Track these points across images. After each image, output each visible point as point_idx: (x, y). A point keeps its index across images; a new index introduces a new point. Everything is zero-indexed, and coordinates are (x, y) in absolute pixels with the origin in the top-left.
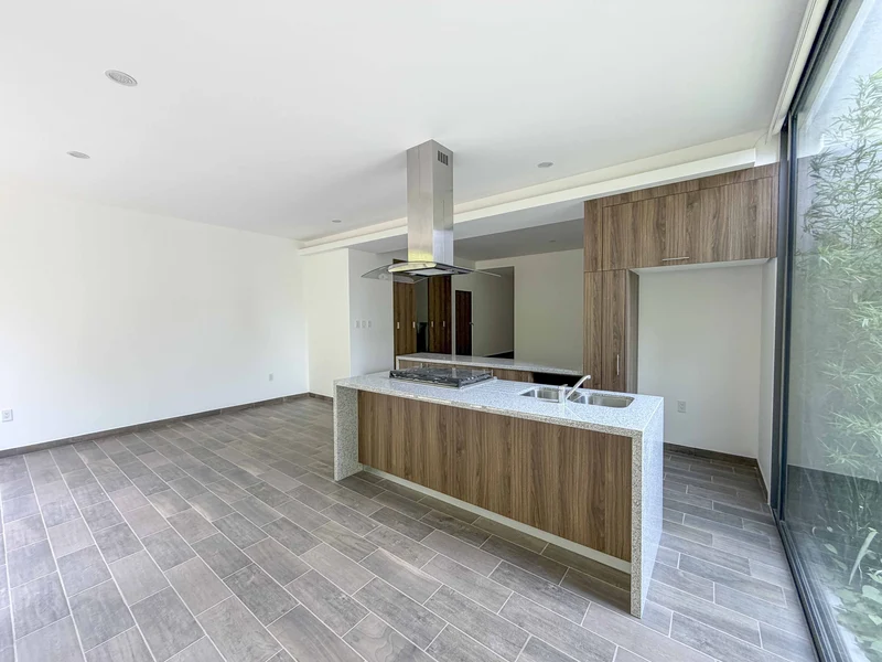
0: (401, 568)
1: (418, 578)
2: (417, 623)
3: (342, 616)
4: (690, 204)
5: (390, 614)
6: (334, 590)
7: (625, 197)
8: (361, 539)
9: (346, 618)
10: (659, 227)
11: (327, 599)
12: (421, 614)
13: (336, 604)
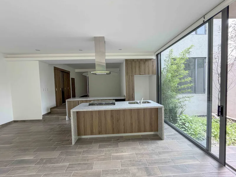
0: (123, 155)
1: (129, 155)
2: (140, 163)
3: (125, 174)
4: (144, 64)
5: (134, 165)
6: (115, 170)
7: (133, 60)
8: (104, 155)
9: (126, 173)
10: (139, 67)
11: (116, 173)
12: (139, 161)
13: (119, 172)
